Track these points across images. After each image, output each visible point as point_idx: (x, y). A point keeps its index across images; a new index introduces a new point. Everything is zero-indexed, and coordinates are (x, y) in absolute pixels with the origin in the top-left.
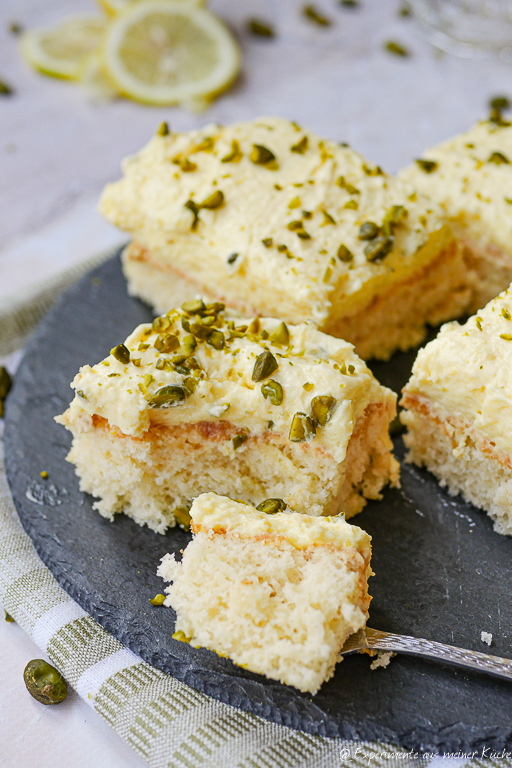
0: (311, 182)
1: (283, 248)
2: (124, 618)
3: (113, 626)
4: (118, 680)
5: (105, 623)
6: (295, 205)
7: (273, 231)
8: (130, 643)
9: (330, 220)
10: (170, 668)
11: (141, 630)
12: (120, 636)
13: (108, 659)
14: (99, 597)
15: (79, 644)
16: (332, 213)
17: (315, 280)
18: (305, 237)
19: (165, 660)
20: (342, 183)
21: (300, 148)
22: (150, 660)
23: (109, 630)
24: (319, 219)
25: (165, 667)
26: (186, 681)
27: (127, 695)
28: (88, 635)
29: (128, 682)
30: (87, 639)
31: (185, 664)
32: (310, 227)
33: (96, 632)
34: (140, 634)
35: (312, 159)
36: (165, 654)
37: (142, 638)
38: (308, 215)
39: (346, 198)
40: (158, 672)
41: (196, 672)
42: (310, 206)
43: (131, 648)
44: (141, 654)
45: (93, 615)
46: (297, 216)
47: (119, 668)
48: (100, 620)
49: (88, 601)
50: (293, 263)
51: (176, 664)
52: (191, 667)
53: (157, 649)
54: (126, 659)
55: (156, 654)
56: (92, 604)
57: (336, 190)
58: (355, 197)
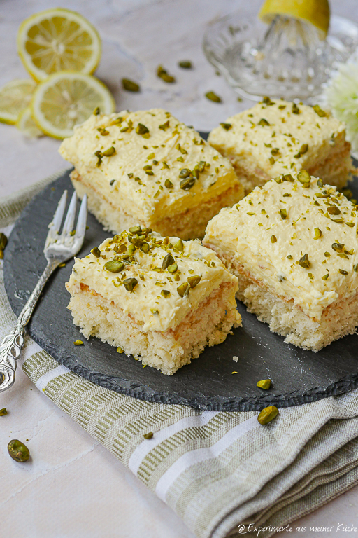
0: (163, 146)
1: (137, 179)
2: (61, 350)
3: (56, 355)
4: (56, 381)
6: (151, 157)
7: (135, 170)
8: (64, 362)
9: (166, 166)
10: (83, 373)
11: (69, 356)
12: (59, 359)
13: (52, 371)
14: (49, 341)
15: (38, 365)
16: (169, 163)
17: (150, 196)
18: (151, 174)
19: (80, 369)
20: (179, 148)
21: (164, 127)
22: (73, 370)
23: (54, 357)
24: (161, 165)
25: (80, 373)
26: (90, 379)
27: (60, 387)
28: (42, 360)
29: (60, 381)
30: (42, 362)
31: (90, 371)
32: (155, 169)
33: (46, 358)
34: (68, 358)
35: (168, 133)
36: (80, 367)
37: (70, 360)
38: (156, 163)
39: (180, 155)
40: (76, 376)
41: (95, 374)
42: (158, 159)
43: (64, 365)
44: (69, 367)
45: (46, 350)
46: (150, 163)
47: (57, 376)
48: (50, 352)
49: (44, 344)
50: (141, 187)
51: (85, 371)
52: (92, 372)
53: (76, 364)
54: (61, 371)
55: (76, 366)
56: (46, 345)
57: (176, 150)
58: (183, 156)
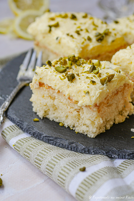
0: (85, 23)
1: (72, 36)
2: (25, 125)
3: (22, 127)
4: (21, 140)
5: (19, 126)
6: (79, 27)
8: (27, 131)
9: (87, 31)
10: (38, 136)
11: (30, 127)
12: (24, 129)
13: (19, 135)
14: (19, 119)
15: (11, 132)
16: (89, 30)
19: (37, 134)
20: (94, 24)
21: (85, 17)
22: (32, 135)
24: (85, 31)
25: (37, 136)
26: (42, 140)
27: (24, 143)
28: (14, 129)
29: (24, 140)
30: (13, 131)
31: (43, 134)
32: (81, 33)
33: (16, 129)
34: (29, 128)
35: (87, 19)
36: (37, 132)
37: (30, 129)
38: (82, 30)
39: (94, 27)
41: (46, 136)
42: (83, 27)
43: (27, 132)
44: (30, 133)
45: (16, 124)
46: (79, 29)
47: (22, 138)
48: (18, 125)
49: (15, 121)
50: (74, 39)
51: (40, 135)
52: (44, 135)
53: (34, 131)
54: (25, 136)
55: (34, 132)
58: (96, 27)
